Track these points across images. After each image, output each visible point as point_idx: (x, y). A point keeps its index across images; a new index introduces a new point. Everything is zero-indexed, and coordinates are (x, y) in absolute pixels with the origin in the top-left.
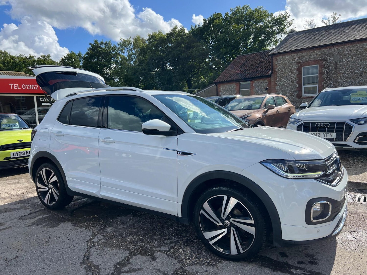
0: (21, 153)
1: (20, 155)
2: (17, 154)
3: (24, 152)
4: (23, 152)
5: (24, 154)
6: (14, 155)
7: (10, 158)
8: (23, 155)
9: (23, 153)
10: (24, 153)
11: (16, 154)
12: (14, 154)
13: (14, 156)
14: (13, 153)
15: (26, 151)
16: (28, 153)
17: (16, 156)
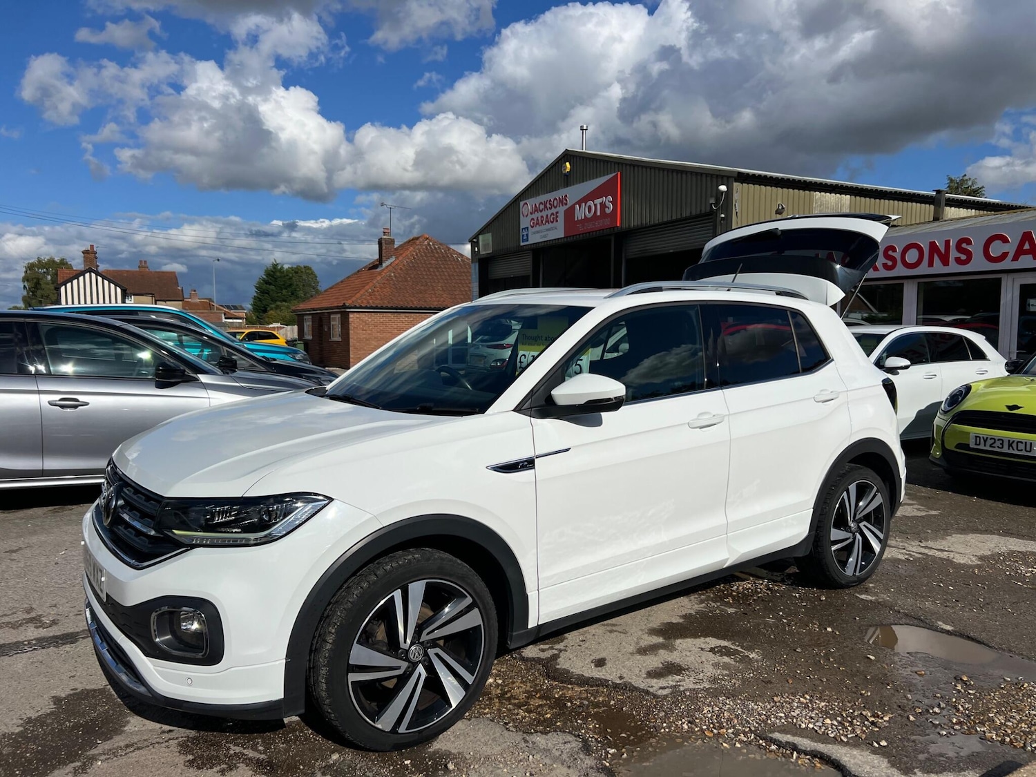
0: (995, 442)
1: (991, 446)
2: (985, 441)
3: (1001, 442)
4: (999, 440)
5: (1002, 448)
6: (978, 443)
7: (966, 447)
8: (998, 447)
9: (998, 444)
10: (1002, 444)
11: (982, 439)
12: (978, 439)
13: (976, 444)
14: (976, 437)
15: (1009, 441)
16: (1014, 445)
17: (981, 447)
